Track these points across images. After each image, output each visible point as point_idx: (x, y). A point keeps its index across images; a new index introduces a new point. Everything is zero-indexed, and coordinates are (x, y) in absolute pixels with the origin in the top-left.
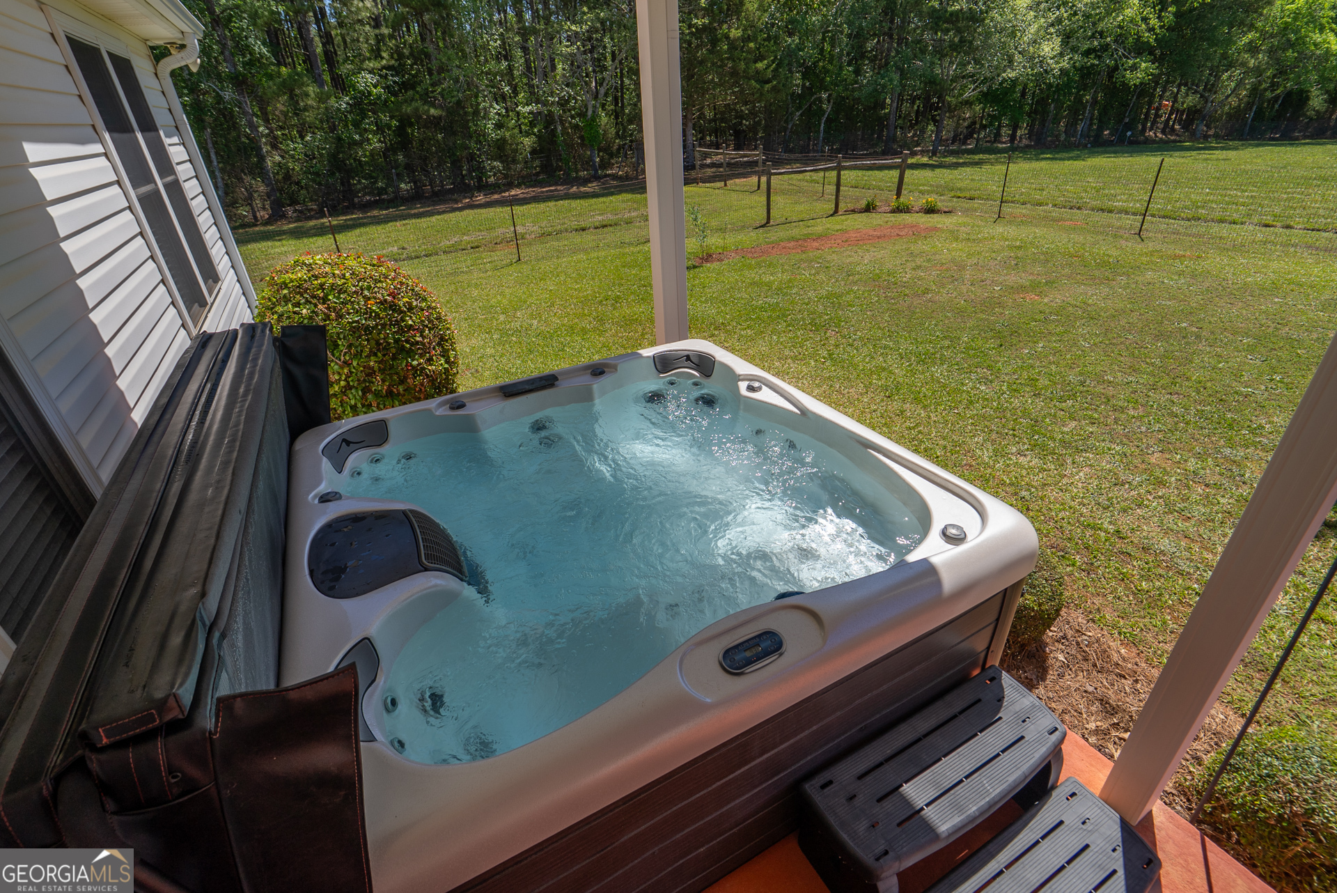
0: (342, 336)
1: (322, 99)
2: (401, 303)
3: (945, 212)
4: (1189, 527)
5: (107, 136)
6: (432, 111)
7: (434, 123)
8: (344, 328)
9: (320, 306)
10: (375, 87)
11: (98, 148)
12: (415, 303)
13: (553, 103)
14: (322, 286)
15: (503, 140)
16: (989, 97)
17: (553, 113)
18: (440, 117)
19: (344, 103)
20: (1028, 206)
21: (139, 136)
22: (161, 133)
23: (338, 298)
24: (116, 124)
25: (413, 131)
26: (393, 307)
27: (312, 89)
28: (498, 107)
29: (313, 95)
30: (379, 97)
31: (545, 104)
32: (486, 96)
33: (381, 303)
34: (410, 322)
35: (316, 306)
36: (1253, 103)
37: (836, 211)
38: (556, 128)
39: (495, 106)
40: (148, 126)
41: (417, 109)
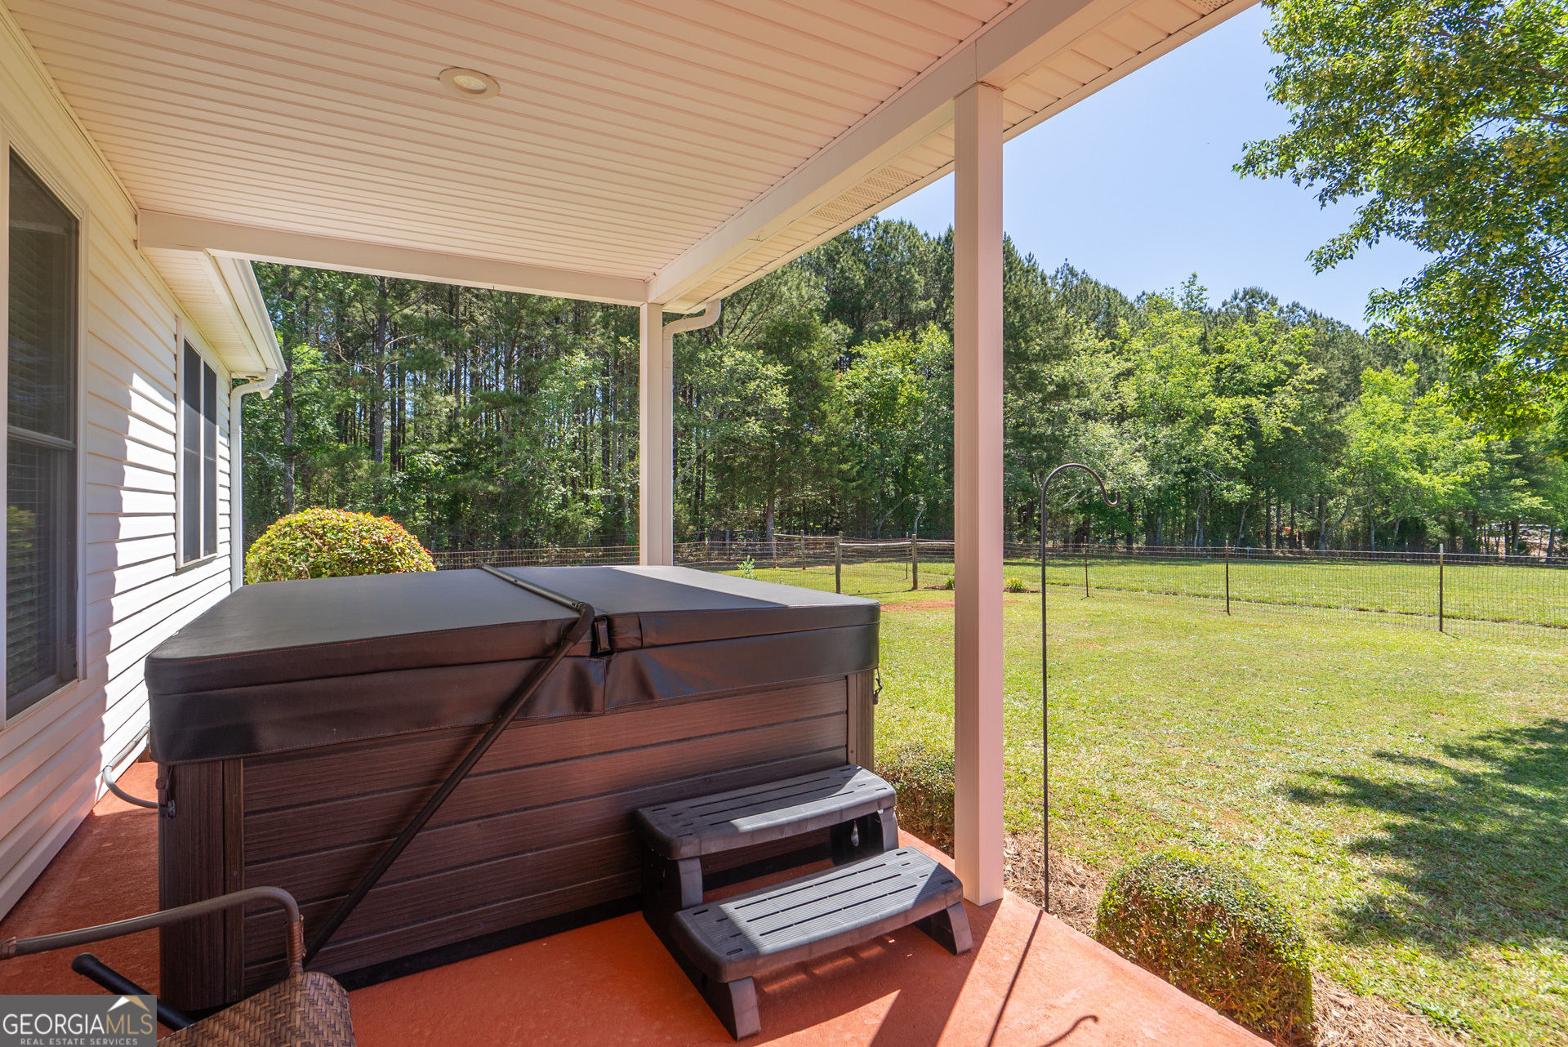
0: (327, 566)
1: (374, 472)
2: (394, 547)
3: (1032, 592)
4: (1189, 794)
5: (182, 402)
6: (491, 488)
7: (492, 501)
8: (332, 558)
9: (316, 541)
10: (436, 465)
11: (172, 407)
12: (408, 551)
13: (623, 488)
14: (323, 527)
15: (565, 519)
16: (1085, 508)
17: (623, 497)
18: (499, 494)
19: (399, 476)
20: (1124, 591)
21: (202, 418)
22: (218, 427)
23: (336, 535)
24: (192, 400)
25: (465, 506)
26: (386, 548)
27: (366, 463)
28: (564, 490)
29: (366, 467)
30: (437, 474)
31: (614, 489)
32: (553, 479)
33: (375, 543)
34: (398, 564)
35: (312, 540)
36: (1369, 528)
37: (915, 587)
38: (624, 512)
39: (560, 487)
40: (211, 417)
41: (475, 487)
